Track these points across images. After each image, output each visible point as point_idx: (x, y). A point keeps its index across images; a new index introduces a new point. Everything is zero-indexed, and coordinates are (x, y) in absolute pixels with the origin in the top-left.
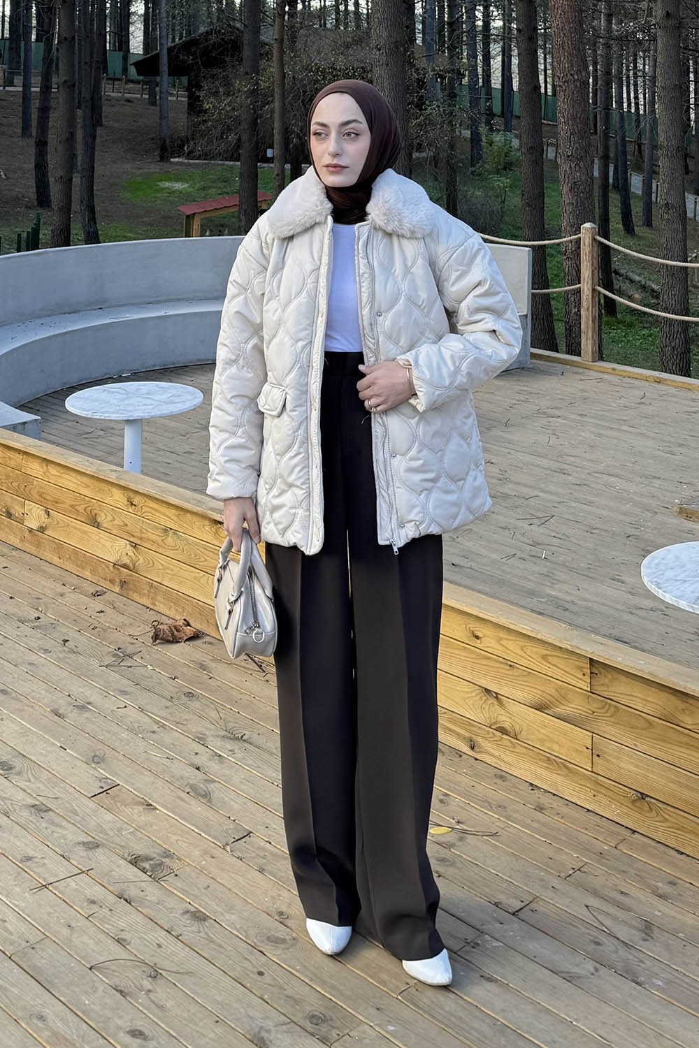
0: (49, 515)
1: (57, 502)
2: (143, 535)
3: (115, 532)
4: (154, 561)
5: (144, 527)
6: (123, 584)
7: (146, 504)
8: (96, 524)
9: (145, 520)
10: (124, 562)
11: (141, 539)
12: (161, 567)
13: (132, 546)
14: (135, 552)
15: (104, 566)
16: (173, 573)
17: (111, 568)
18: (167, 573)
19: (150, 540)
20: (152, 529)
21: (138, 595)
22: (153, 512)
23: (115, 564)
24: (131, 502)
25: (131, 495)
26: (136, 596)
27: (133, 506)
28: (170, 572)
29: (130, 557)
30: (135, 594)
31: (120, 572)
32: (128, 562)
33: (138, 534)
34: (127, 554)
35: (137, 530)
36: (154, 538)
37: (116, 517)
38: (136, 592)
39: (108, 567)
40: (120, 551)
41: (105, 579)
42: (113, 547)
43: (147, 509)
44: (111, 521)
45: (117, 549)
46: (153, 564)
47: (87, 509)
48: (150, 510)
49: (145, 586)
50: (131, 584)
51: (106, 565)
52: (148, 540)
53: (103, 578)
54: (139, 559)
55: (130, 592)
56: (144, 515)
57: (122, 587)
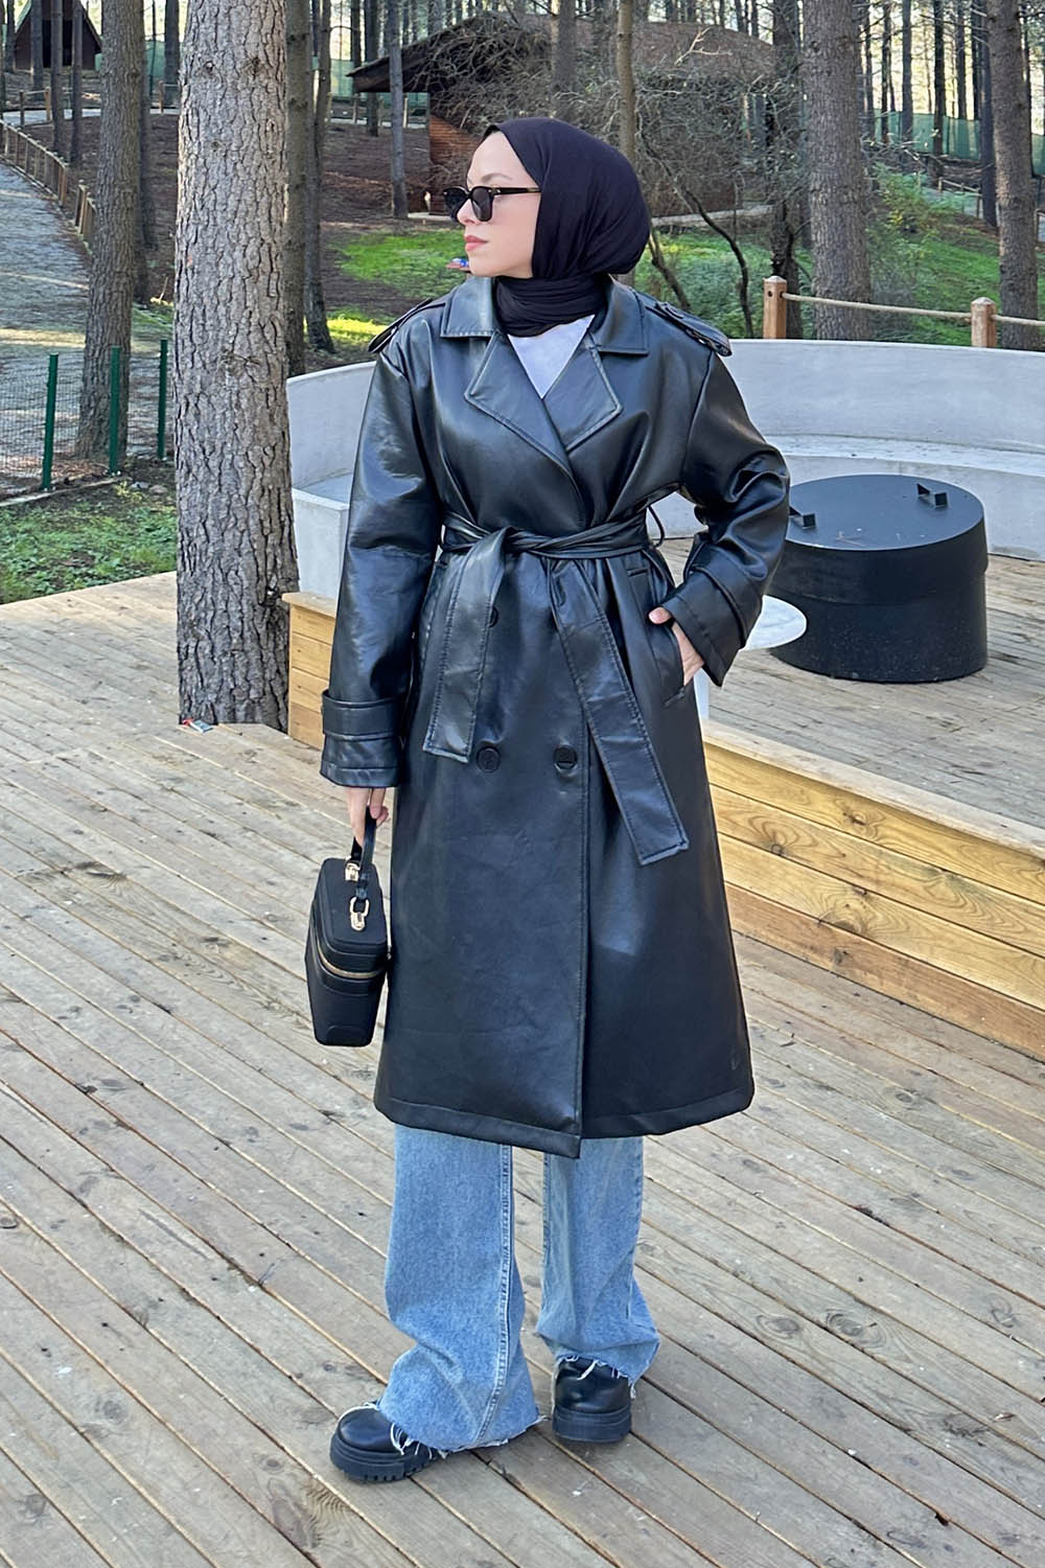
2: (882, 877)
3: (820, 866)
4: (911, 923)
5: (883, 862)
6: (840, 957)
7: (887, 823)
8: (777, 849)
9: (883, 850)
10: (842, 919)
11: (877, 882)
12: (924, 934)
13: (859, 893)
14: (865, 903)
15: (797, 922)
16: (953, 946)
17: (814, 928)
18: (940, 946)
19: (899, 887)
20: (902, 867)
21: (876, 978)
22: (901, 837)
23: (820, 921)
24: (850, 816)
25: (853, 805)
26: (871, 980)
27: (857, 825)
28: (944, 944)
29: (856, 911)
30: (869, 976)
31: (833, 936)
32: (851, 919)
33: (872, 875)
34: (847, 906)
35: (867, 866)
36: (908, 883)
37: (819, 840)
38: (871, 972)
39: (807, 924)
40: (833, 898)
41: (801, 945)
42: (817, 892)
43: (888, 832)
44: (810, 846)
45: (826, 895)
46: (908, 928)
47: (755, 822)
48: (894, 834)
49: (891, 964)
50: (858, 958)
51: (803, 923)
52: (893, 885)
53: (795, 942)
54: (875, 917)
55: (858, 971)
56: (881, 841)
57: (840, 961)
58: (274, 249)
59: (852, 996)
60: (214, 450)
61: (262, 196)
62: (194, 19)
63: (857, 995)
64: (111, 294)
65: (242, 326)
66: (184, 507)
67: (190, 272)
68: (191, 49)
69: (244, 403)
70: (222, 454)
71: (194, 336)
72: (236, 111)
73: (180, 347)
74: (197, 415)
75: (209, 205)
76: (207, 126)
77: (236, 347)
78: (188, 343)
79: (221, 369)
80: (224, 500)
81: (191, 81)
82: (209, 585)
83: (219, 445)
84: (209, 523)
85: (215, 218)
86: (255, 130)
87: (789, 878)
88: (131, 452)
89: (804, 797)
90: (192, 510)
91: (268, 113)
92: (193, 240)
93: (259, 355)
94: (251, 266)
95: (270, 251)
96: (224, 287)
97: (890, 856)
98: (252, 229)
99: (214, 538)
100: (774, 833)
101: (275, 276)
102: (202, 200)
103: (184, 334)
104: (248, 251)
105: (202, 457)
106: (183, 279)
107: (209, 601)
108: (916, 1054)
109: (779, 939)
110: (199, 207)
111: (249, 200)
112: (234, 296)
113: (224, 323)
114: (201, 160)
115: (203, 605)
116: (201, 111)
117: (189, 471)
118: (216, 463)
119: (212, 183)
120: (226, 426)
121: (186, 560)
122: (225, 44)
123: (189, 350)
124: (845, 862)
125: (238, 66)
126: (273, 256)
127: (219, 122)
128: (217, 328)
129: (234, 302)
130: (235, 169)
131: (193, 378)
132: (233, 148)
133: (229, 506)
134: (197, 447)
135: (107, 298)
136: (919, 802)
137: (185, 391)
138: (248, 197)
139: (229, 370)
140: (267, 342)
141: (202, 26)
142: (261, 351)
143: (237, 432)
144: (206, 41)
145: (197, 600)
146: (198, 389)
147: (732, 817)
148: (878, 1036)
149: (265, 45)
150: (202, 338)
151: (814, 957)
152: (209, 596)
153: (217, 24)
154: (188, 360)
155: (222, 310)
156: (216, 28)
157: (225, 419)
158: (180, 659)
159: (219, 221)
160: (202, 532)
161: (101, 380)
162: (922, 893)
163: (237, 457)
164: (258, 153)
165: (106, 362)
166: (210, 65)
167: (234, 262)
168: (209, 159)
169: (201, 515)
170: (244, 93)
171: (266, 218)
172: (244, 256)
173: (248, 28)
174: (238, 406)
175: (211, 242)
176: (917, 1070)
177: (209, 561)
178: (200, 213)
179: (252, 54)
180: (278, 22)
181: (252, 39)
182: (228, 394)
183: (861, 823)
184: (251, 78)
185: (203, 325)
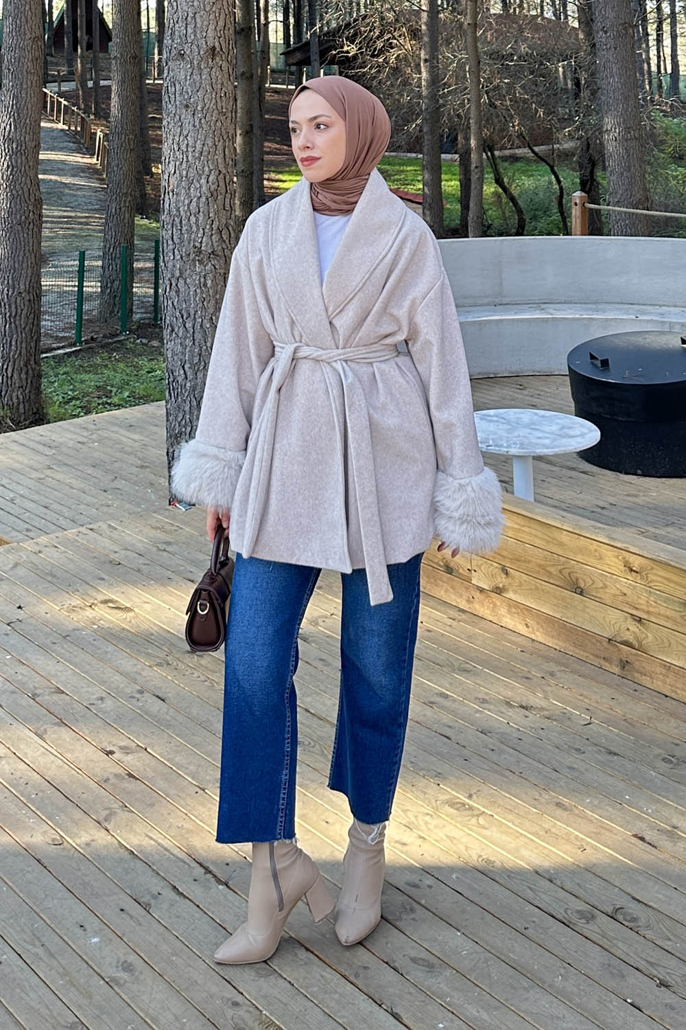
0: (507, 574)
1: (518, 561)
2: (651, 609)
3: (608, 601)
4: (671, 640)
5: (652, 599)
6: (624, 664)
7: (654, 571)
8: (579, 590)
9: (652, 590)
10: (625, 639)
11: (648, 612)
12: (681, 649)
13: (635, 620)
14: (641, 628)
15: (594, 641)
17: (605, 644)
19: (663, 616)
20: (665, 602)
21: (648, 679)
22: (664, 581)
23: (610, 640)
24: (629, 567)
25: (630, 559)
26: (645, 680)
27: (633, 573)
29: (634, 632)
30: (644, 677)
31: (619, 650)
32: (631, 639)
33: (644, 607)
34: (628, 629)
35: (641, 602)
36: (668, 613)
37: (608, 583)
38: (645, 675)
39: (601, 643)
40: (618, 624)
41: (597, 656)
42: (608, 620)
43: (655, 578)
44: (602, 588)
45: (613, 622)
46: (670, 644)
47: (564, 571)
48: (659, 579)
49: (658, 670)
50: (637, 665)
51: (597, 640)
52: (659, 614)
53: (593, 655)
54: (647, 636)
55: (636, 674)
56: (651, 584)
57: (624, 667)
58: (228, 177)
59: (632, 692)
60: (189, 315)
61: (219, 141)
62: (172, 21)
63: (635, 690)
64: (120, 209)
65: (206, 231)
66: (169, 356)
67: (171, 194)
68: (170, 41)
69: (209, 283)
70: (195, 318)
71: (174, 237)
72: (201, 83)
73: (165, 245)
74: (178, 292)
75: (184, 148)
76: (181, 94)
77: (203, 245)
78: (170, 242)
79: (193, 260)
80: (196, 350)
81: (170, 63)
82: (187, 408)
83: (192, 312)
84: (186, 367)
85: (187, 157)
86: (213, 96)
87: (589, 610)
88: (136, 317)
89: (597, 554)
90: (176, 358)
91: (222, 84)
92: (173, 172)
93: (219, 250)
94: (212, 189)
95: (225, 178)
96: (194, 204)
97: (656, 594)
98: (213, 163)
99: (190, 377)
100: (577, 580)
101: (229, 196)
102: (178, 144)
103: (168, 236)
104: (211, 179)
105: (181, 320)
106: (166, 199)
107: (188, 420)
108: (676, 731)
109: (582, 653)
110: (176, 149)
111: (210, 144)
112: (201, 210)
113: (194, 229)
114: (178, 117)
115: (183, 422)
116: (177, 84)
117: (173, 331)
118: (190, 325)
119: (185, 133)
120: (197, 299)
121: (172, 392)
122: (193, 37)
123: (171, 247)
124: (626, 599)
125: (202, 53)
126: (227, 182)
127: (189, 91)
128: (189, 231)
129: (201, 214)
130: (200, 122)
131: (174, 266)
132: (199, 108)
133: (200, 355)
134: (178, 313)
135: (118, 211)
136: (676, 557)
137: (169, 276)
138: (209, 142)
139: (198, 260)
140: (224, 241)
141: (177, 26)
142: (220, 247)
143: (205, 303)
144: (180, 36)
145: (179, 420)
146: (178, 274)
147: (548, 569)
148: (650, 719)
149: (219, 38)
150: (180, 239)
151: (606, 665)
152: (188, 417)
153: (186, 24)
154: (171, 254)
155: (193, 219)
156: (186, 27)
157: (196, 294)
158: (169, 460)
159: (190, 159)
160: (182, 372)
161: (115, 268)
162: (679, 619)
163: (205, 321)
164: (216, 111)
165: (118, 255)
166: (182, 52)
167: (201, 187)
168: (183, 117)
169: (181, 360)
170: (205, 71)
171: (222, 155)
172: (208, 182)
173: (207, 26)
174: (205, 285)
175: (184, 173)
176: (678, 742)
177: (187, 393)
178: (177, 153)
179: (210, 44)
180: (228, 22)
181: (211, 34)
182: (198, 278)
183: (637, 572)
184: (210, 60)
185: (181, 230)
